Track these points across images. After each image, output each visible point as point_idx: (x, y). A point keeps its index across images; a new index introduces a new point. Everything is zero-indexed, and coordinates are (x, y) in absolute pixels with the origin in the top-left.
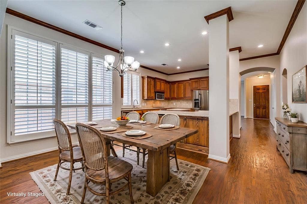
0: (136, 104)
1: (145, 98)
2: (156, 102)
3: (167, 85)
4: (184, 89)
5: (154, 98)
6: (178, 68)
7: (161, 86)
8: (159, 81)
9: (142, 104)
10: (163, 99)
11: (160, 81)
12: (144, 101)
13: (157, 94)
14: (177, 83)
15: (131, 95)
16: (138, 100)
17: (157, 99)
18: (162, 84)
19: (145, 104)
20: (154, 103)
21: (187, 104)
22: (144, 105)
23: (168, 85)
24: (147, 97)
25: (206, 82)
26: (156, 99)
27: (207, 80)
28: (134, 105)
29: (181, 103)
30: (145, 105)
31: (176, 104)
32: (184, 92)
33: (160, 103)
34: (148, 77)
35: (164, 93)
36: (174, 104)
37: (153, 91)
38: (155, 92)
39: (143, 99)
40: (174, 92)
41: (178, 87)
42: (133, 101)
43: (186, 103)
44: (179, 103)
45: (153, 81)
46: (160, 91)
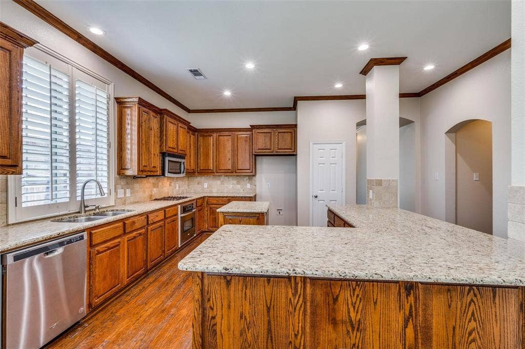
0: (91, 193)
1: (129, 173)
2: (160, 184)
3: (190, 137)
4: (233, 150)
5: (159, 173)
6: (227, 93)
7: (176, 138)
8: (173, 121)
9: (116, 191)
10: (182, 175)
11: (176, 122)
12: (123, 182)
13: (167, 159)
14: (215, 135)
15: (67, 160)
16: (99, 179)
17: (167, 174)
18: (181, 131)
19: (128, 191)
20: (156, 185)
21: (239, 186)
22: (125, 193)
23: (192, 136)
24: (139, 170)
25: (288, 137)
26: (163, 174)
27: (291, 132)
28: (83, 201)
29: (222, 183)
30: (128, 195)
31: (209, 186)
32: (233, 156)
33: (170, 185)
34: (142, 103)
35: (184, 158)
36: (206, 185)
37: (155, 150)
38: (160, 153)
39: (119, 174)
40: (207, 155)
41: (218, 145)
42: (80, 185)
43: (235, 182)
44: (219, 182)
45: (156, 120)
46: (175, 151)
